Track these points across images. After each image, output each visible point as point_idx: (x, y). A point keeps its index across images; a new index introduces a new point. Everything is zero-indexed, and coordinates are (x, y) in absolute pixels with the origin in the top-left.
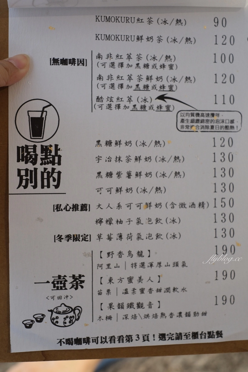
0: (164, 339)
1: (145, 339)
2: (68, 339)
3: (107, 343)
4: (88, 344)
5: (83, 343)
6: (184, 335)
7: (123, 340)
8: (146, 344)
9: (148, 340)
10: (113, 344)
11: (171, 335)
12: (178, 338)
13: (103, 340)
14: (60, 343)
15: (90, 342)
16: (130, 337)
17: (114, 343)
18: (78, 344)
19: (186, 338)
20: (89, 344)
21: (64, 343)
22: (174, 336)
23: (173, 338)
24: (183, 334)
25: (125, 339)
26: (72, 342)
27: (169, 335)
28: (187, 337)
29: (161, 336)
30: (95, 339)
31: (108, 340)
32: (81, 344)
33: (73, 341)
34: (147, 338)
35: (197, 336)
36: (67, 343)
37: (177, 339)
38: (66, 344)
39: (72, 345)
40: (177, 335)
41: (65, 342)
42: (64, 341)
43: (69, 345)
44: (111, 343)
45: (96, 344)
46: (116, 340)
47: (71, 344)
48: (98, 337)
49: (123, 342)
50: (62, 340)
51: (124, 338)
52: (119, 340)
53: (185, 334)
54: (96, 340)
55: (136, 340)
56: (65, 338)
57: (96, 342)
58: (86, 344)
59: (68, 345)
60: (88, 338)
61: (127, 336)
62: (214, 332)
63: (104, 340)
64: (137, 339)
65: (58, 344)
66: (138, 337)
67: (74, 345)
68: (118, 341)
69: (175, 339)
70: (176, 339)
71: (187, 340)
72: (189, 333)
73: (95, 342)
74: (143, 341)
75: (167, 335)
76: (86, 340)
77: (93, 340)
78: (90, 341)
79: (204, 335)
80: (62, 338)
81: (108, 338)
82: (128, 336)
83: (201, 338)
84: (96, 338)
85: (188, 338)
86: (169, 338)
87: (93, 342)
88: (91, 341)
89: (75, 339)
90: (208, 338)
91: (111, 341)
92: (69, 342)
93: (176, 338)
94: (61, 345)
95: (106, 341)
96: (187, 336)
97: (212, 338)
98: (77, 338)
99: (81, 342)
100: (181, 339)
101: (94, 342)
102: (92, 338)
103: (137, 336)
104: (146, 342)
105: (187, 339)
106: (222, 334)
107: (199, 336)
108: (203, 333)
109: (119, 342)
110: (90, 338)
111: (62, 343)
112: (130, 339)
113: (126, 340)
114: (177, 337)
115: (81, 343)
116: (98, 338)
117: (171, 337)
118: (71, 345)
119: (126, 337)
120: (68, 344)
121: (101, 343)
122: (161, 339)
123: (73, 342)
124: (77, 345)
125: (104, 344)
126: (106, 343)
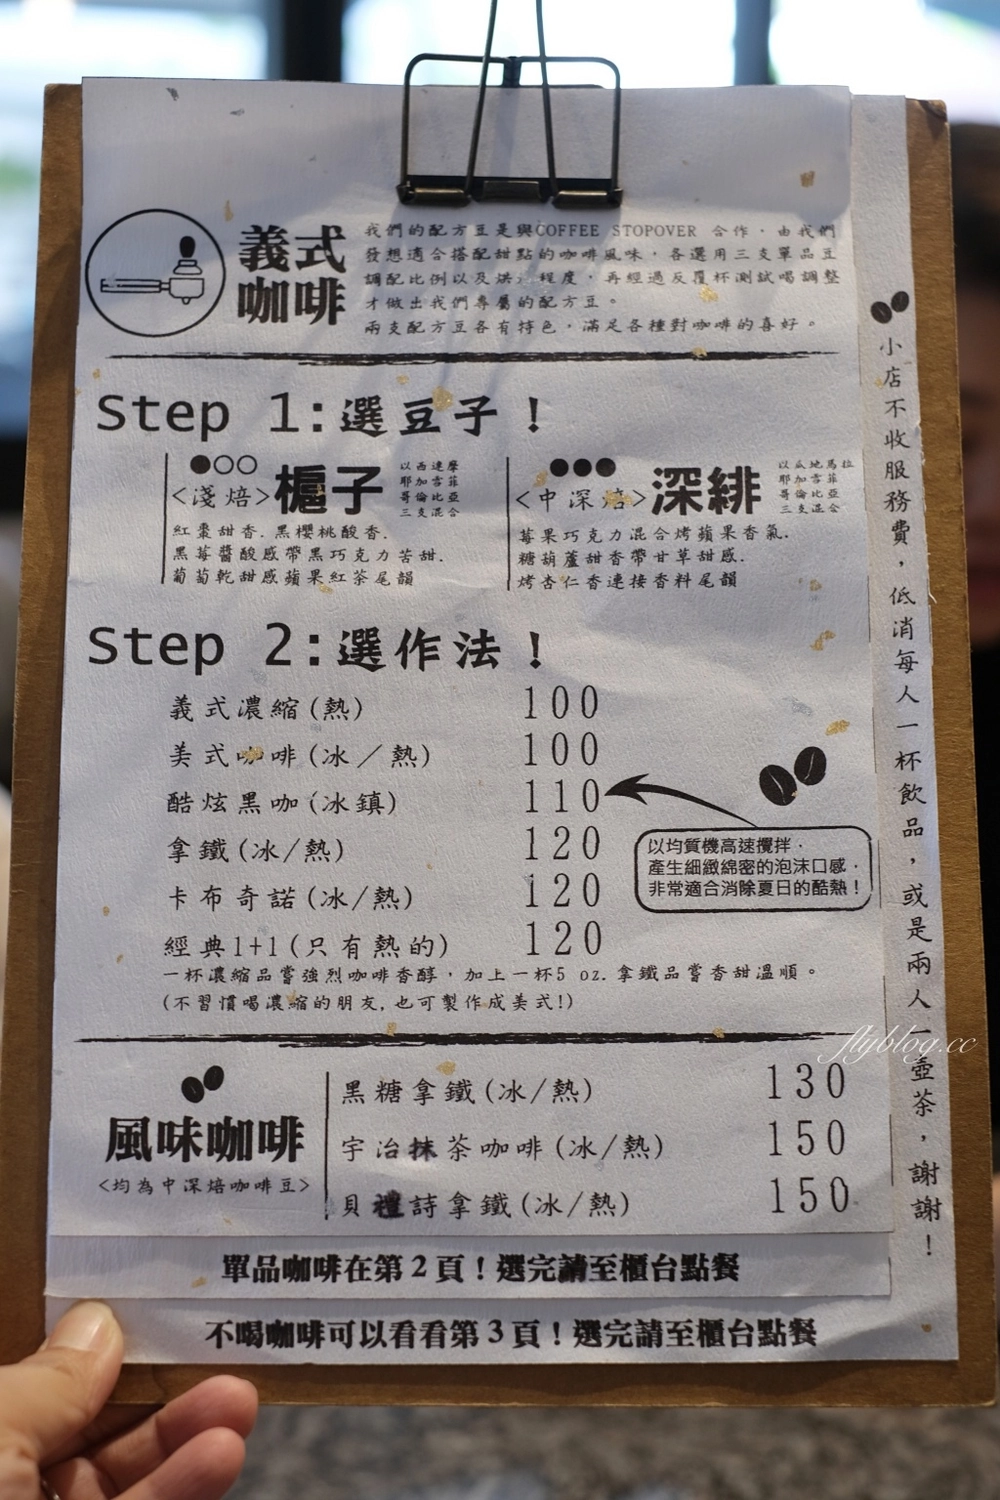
0: (593, 1342)
1: (523, 1339)
2: (243, 1324)
3: (384, 1345)
4: (314, 1345)
5: (299, 1341)
6: (670, 1331)
7: (442, 1337)
8: (528, 1356)
9: (535, 1343)
10: (404, 1350)
11: (619, 1327)
12: (647, 1341)
13: (371, 1334)
14: (215, 1338)
15: (323, 1339)
16: (469, 1327)
17: (411, 1346)
18: (279, 1342)
19: (675, 1342)
20: (318, 1346)
21: (230, 1338)
22: (632, 1330)
23: (627, 1340)
24: (665, 1327)
25: (449, 1335)
26: (258, 1336)
27: (612, 1327)
28: (680, 1339)
29: (583, 1328)
30: (341, 1330)
31: (388, 1334)
32: (292, 1345)
33: (264, 1331)
34: (530, 1334)
35: (717, 1337)
36: (241, 1338)
37: (644, 1345)
38: (238, 1342)
39: (259, 1345)
40: (643, 1328)
41: (234, 1335)
42: (232, 1329)
43: (249, 1345)
44: (398, 1346)
45: (344, 1347)
46: (419, 1335)
47: (255, 1344)
48: (352, 1323)
49: (442, 1345)
50: (225, 1328)
51: (445, 1332)
52: (428, 1338)
53: (671, 1326)
54: (345, 1333)
55: (491, 1340)
56: (235, 1322)
57: (346, 1340)
58: (308, 1346)
59: (243, 1345)
60: (317, 1326)
61: (456, 1323)
62: (782, 1322)
63: (375, 1334)
64: (496, 1336)
65: (211, 1340)
66: (498, 1330)
67: (266, 1348)
68: (424, 1343)
69: (635, 1342)
70: (639, 1345)
71: (680, 1349)
72: (689, 1325)
73: (341, 1339)
74: (515, 1344)
75: (607, 1327)
76: (309, 1330)
77: (333, 1331)
78: (322, 1335)
79: (747, 1332)
80: (225, 1321)
81: (386, 1328)
82: (462, 1322)
83: (734, 1344)
84: (345, 1327)
85: (686, 1342)
86: (614, 1338)
87: (333, 1339)
88: (326, 1334)
89: (268, 1326)
90: (760, 1345)
91: (397, 1338)
92: (247, 1334)
93: (638, 1338)
94: (219, 1345)
95: (379, 1339)
96: (680, 1333)
97: (776, 1344)
98: (278, 1322)
99: (289, 1336)
100: (659, 1345)
101: (337, 1341)
102: (329, 1324)
103: (494, 1326)
104: (529, 1348)
105: (680, 1344)
106: (815, 1333)
107: (727, 1337)
108: (742, 1325)
109: (428, 1346)
110: (323, 1326)
111: (224, 1337)
112: (469, 1336)
113: (455, 1337)
114: (641, 1335)
115: (289, 1342)
116: (354, 1326)
117: (622, 1337)
118: (253, 1347)
119: (453, 1328)
120: (244, 1342)
121: (364, 1342)
122: (583, 1340)
123: (261, 1335)
124: (277, 1347)
125: (372, 1349)
126: (380, 1345)
